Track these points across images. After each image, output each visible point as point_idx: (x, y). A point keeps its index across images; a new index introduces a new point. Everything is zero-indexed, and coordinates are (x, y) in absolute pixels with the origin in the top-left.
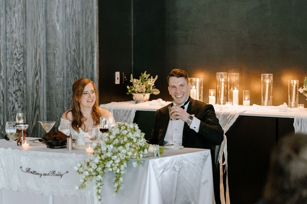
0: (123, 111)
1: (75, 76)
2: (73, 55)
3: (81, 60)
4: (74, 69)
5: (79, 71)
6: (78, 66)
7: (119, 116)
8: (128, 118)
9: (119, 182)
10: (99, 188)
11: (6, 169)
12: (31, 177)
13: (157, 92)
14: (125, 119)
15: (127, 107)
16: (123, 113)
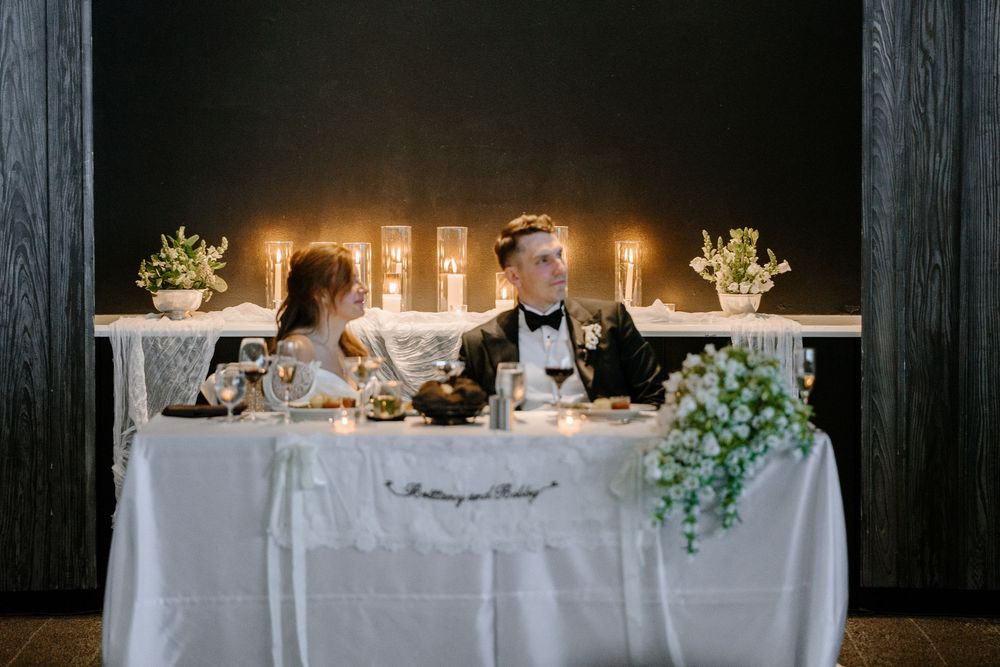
1: (20, 244)
2: (13, 180)
3: (37, 193)
4: (17, 221)
5: (31, 227)
6: (30, 213)
7: (165, 355)
8: (191, 361)
9: (738, 499)
10: (692, 520)
11: (333, 492)
12: (422, 509)
13: (222, 286)
14: (182, 363)
15: (187, 329)
16: (177, 348)
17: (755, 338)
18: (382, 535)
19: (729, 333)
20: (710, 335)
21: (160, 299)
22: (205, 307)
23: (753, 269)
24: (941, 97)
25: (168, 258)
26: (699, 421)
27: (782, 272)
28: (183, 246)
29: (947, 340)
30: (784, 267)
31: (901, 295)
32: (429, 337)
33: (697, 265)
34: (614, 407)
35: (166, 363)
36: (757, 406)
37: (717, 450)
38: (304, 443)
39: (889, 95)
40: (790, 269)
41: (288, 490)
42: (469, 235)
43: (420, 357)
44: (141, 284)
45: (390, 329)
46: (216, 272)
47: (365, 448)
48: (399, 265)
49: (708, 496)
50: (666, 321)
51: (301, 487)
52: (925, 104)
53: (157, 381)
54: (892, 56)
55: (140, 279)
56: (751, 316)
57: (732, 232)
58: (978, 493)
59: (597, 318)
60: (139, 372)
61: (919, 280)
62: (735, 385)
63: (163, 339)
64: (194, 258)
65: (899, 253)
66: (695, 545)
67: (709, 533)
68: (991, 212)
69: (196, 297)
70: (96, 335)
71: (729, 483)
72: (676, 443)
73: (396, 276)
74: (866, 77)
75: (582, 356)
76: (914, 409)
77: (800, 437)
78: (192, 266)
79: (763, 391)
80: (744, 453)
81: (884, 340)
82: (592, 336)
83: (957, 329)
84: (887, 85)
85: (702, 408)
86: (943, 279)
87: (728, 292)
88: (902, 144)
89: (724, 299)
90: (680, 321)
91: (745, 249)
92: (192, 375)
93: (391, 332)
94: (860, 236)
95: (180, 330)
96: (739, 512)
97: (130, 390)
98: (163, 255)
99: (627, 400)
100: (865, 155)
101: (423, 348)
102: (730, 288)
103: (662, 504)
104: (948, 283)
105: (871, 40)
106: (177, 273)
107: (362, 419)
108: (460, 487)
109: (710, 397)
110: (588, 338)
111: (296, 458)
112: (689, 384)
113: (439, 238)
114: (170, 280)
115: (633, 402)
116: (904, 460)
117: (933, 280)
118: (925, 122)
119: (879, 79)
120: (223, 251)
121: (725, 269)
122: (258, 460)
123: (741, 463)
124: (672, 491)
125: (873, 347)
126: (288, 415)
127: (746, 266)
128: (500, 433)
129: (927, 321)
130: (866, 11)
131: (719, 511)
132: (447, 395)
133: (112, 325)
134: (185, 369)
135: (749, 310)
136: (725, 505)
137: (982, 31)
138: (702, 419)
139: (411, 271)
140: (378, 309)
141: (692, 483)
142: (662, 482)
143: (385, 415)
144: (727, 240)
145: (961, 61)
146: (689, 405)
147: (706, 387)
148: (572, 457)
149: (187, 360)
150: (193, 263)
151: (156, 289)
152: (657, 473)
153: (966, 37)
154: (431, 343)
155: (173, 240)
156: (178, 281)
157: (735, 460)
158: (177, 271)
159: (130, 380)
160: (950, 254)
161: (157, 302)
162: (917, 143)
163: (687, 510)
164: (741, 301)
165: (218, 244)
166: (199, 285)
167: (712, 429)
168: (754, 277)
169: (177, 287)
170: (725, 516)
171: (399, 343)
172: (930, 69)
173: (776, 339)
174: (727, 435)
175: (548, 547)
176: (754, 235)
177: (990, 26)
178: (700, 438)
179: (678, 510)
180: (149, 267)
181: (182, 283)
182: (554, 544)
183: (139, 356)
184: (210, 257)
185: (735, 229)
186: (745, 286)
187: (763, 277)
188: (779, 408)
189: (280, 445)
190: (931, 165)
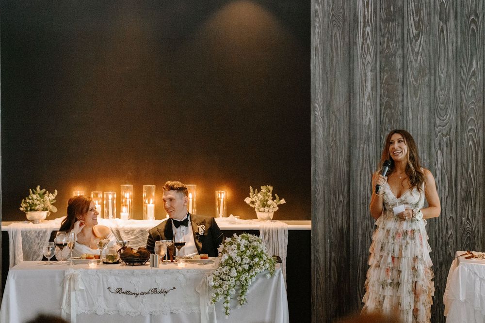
0: (36, 232)
7: (30, 238)
8: (41, 240)
9: (246, 294)
10: (227, 302)
11: (87, 292)
12: (122, 298)
13: (55, 210)
14: (37, 241)
15: (39, 227)
16: (35, 235)
17: (269, 230)
18: (107, 309)
19: (259, 228)
20: (251, 229)
21: (29, 215)
22: (48, 219)
23: (270, 202)
24: (342, 133)
25: (32, 199)
26: (230, 263)
27: (282, 203)
28: (39, 194)
29: (345, 231)
30: (283, 201)
31: (327, 214)
32: (138, 230)
33: (248, 200)
34: (201, 258)
35: (31, 241)
36: (252, 257)
37: (236, 274)
38: (76, 272)
39: (321, 132)
40: (285, 202)
41: (69, 291)
42: (156, 188)
43: (134, 238)
44: (22, 209)
45: (122, 227)
46: (52, 204)
47: (100, 275)
48: (128, 200)
49: (233, 292)
50: (234, 223)
51: (75, 290)
52: (336, 137)
53: (27, 248)
54: (323, 117)
55: (21, 207)
56: (269, 221)
57: (262, 187)
58: (358, 292)
59: (203, 223)
60: (20, 245)
61: (334, 207)
62: (244, 249)
63: (29, 231)
64: (43, 198)
65: (326, 197)
66: (228, 312)
67: (235, 307)
68: (362, 179)
69: (44, 214)
70: (2, 230)
71: (243, 287)
72: (221, 272)
73: (126, 205)
74: (312, 126)
75: (197, 237)
76: (332, 259)
77: (269, 269)
78: (42, 202)
79: (255, 251)
80: (247, 275)
81: (320, 231)
82: (201, 230)
83: (349, 227)
84: (321, 129)
85: (231, 258)
86: (343, 206)
87: (260, 211)
88: (327, 152)
89: (258, 214)
90: (240, 223)
91: (267, 194)
92: (41, 246)
93: (123, 228)
94: (310, 189)
95: (36, 228)
96: (246, 299)
97: (16, 252)
98: (30, 197)
99: (207, 255)
100: (312, 156)
101: (135, 235)
102: (260, 210)
103: (215, 296)
104: (345, 208)
105: (314, 111)
106: (36, 205)
107: (101, 263)
108: (137, 289)
109: (234, 254)
110: (200, 231)
111: (72, 278)
112: (226, 249)
113: (144, 190)
114: (33, 207)
115: (209, 256)
116: (329, 279)
117: (339, 206)
118: (336, 143)
119: (318, 127)
120: (55, 196)
121: (259, 202)
122: (58, 279)
123: (246, 280)
124: (219, 290)
125: (316, 235)
126: (72, 262)
127: (267, 201)
128: (153, 268)
129: (337, 223)
130: (312, 100)
131: (238, 298)
132: (134, 253)
133: (9, 226)
134: (39, 244)
135: (269, 218)
136: (241, 296)
137: (358, 108)
138: (231, 262)
139: (133, 203)
140: (118, 219)
141: (226, 287)
142: (215, 287)
143: (110, 262)
144: (259, 190)
145: (350, 119)
146: (226, 257)
147: (232, 250)
148: (181, 278)
149: (39, 240)
150: (43, 201)
151: (27, 211)
152: (213, 284)
153: (351, 110)
154: (138, 233)
155: (35, 191)
156: (36, 208)
157: (244, 278)
158: (36, 204)
159: (16, 248)
160: (346, 197)
161: (28, 217)
162: (333, 152)
163: (225, 298)
164: (265, 215)
165: (53, 193)
166: (45, 209)
167: (235, 266)
168: (270, 206)
169: (36, 211)
170: (241, 300)
171: (126, 233)
172: (337, 122)
173: (278, 231)
174: (240, 269)
175: (171, 313)
176: (271, 188)
177: (361, 106)
178: (230, 270)
179: (221, 297)
180: (25, 202)
181: (38, 209)
182: (174, 312)
183: (20, 238)
184: (50, 197)
185: (263, 186)
186: (266, 209)
187: (274, 205)
188: (261, 257)
189: (66, 274)
190: (338, 161)
